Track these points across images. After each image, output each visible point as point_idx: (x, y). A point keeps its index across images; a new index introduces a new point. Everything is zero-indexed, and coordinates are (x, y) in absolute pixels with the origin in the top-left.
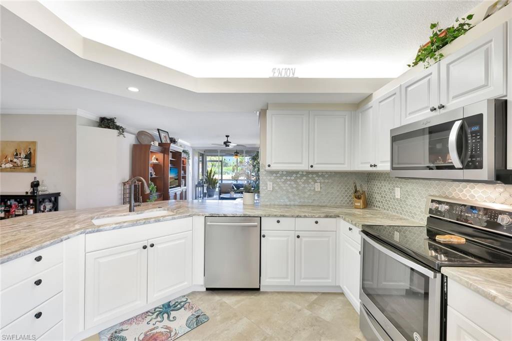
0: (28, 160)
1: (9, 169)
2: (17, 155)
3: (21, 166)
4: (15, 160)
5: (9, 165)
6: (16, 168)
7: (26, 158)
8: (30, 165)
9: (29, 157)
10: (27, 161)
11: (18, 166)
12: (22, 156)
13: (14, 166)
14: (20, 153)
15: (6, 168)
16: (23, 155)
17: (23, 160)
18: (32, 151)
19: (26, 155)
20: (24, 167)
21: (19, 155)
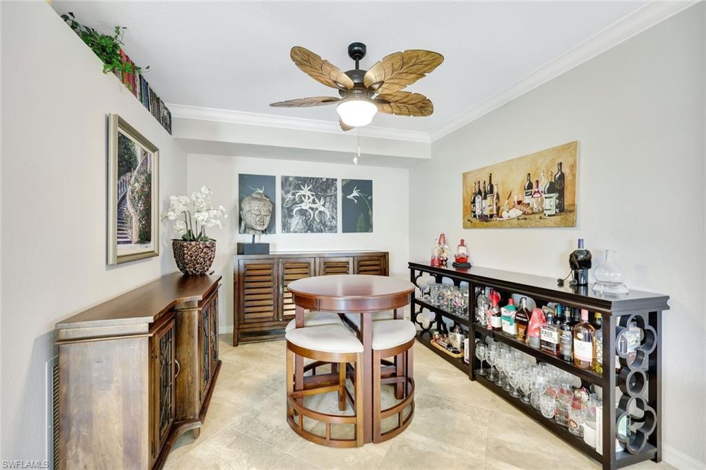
0: (555, 195)
1: (515, 222)
2: (530, 186)
3: (540, 212)
4: (527, 200)
5: (516, 212)
6: (529, 217)
7: (551, 189)
8: (561, 208)
9: (558, 187)
10: (554, 199)
11: (533, 213)
12: (541, 188)
13: (524, 213)
14: (537, 181)
15: (510, 219)
16: (544, 184)
17: (544, 196)
18: (566, 170)
19: (551, 183)
20: (547, 213)
21: (534, 186)
